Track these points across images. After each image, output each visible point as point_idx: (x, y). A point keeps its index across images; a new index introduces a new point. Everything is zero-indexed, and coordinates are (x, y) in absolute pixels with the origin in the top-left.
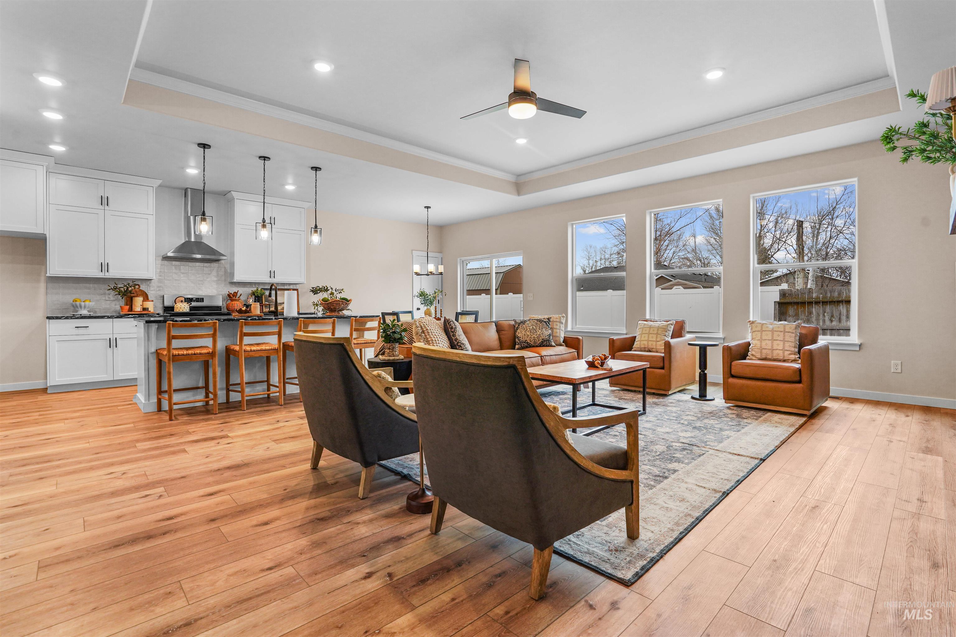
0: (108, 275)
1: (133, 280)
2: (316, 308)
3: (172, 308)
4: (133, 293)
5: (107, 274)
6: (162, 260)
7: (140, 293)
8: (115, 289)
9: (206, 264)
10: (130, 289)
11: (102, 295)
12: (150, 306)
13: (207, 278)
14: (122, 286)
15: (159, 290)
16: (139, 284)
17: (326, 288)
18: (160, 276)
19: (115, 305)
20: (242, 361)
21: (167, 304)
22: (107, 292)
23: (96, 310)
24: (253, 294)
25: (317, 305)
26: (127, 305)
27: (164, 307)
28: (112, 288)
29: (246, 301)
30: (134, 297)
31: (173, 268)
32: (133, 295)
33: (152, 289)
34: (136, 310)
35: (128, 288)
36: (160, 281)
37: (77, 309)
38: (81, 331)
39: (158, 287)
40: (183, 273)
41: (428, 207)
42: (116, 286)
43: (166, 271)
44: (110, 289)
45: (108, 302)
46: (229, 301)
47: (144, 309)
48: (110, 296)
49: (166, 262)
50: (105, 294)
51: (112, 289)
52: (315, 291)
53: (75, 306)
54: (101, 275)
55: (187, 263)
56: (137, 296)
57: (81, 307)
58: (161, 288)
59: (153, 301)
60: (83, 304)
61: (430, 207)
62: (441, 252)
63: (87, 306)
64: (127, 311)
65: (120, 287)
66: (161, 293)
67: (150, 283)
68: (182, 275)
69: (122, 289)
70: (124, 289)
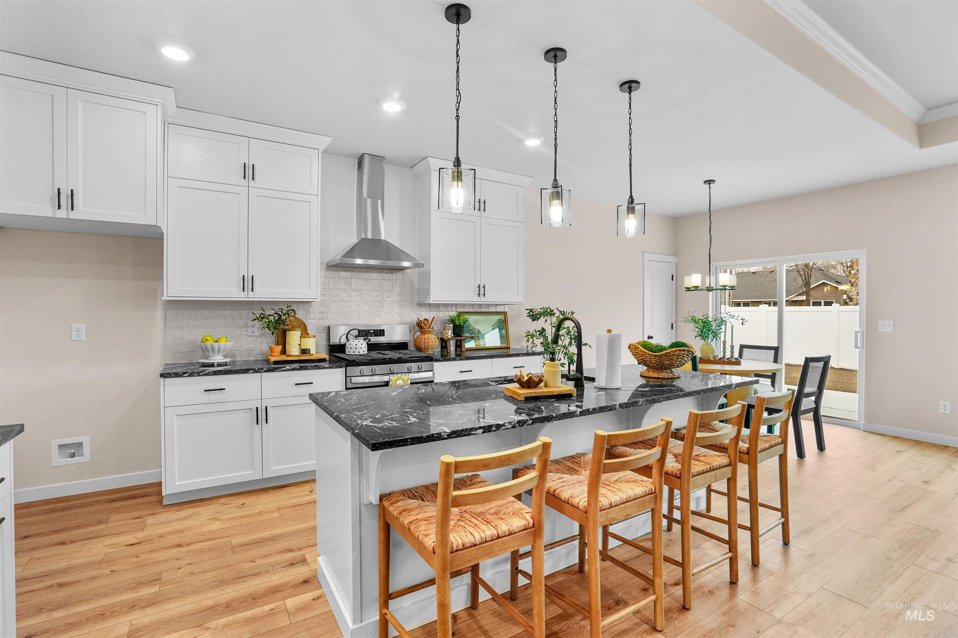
0: (252, 297)
1: (289, 304)
2: (531, 340)
3: (341, 348)
4: (288, 325)
5: (251, 294)
6: (327, 270)
7: (295, 324)
8: (263, 318)
9: (386, 276)
10: (283, 317)
11: (243, 327)
12: (310, 344)
13: (387, 297)
14: (272, 312)
15: (322, 318)
16: (295, 308)
17: (549, 310)
18: (323, 295)
19: (262, 343)
20: (596, 538)
21: (335, 340)
22: (251, 323)
23: (235, 352)
24: (452, 321)
25: (533, 336)
26: (278, 345)
27: (330, 345)
28: (258, 316)
29: (442, 333)
30: (289, 330)
31: (342, 283)
32: (286, 327)
33: (312, 316)
34: (293, 354)
35: (280, 317)
36: (323, 303)
37: (207, 354)
38: (213, 396)
39: (321, 313)
40: (354, 291)
41: (709, 182)
42: (263, 312)
43: (331, 287)
44: (254, 320)
45: (252, 339)
46: (418, 334)
47: (304, 351)
48: (254, 329)
49: (331, 273)
50: (247, 326)
51: (258, 318)
52: (534, 316)
53: (204, 347)
54: (242, 296)
55: (361, 274)
56: (293, 329)
57: (213, 350)
58: (325, 315)
59: (315, 337)
60: (216, 345)
61: (714, 181)
62: (675, 255)
63: (222, 348)
64: (279, 354)
65: (269, 315)
66: (326, 323)
67: (310, 306)
68: (353, 294)
69: (271, 318)
70: (274, 318)
